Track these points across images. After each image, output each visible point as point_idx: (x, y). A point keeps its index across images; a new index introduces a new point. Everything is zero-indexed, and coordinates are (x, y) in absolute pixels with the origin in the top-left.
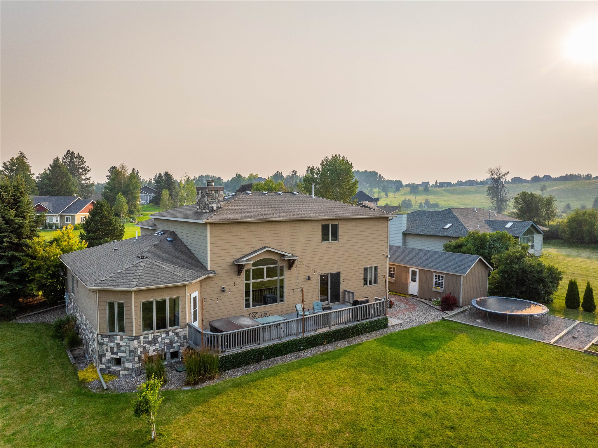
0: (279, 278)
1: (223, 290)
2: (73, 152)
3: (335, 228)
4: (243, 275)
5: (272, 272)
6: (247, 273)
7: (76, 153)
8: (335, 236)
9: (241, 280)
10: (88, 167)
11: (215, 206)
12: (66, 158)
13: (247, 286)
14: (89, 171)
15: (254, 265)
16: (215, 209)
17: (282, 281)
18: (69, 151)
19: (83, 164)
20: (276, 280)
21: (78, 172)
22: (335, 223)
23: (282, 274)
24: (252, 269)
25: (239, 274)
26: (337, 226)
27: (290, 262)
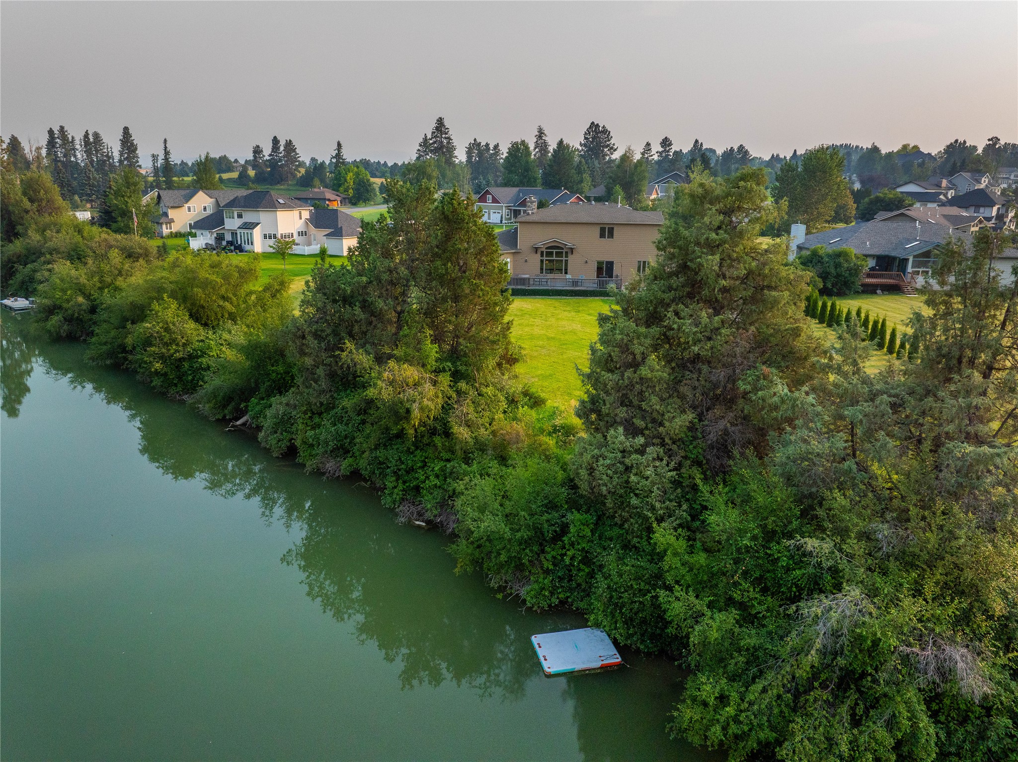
0: (564, 259)
1: (526, 261)
2: (598, 124)
3: (611, 230)
4: (539, 253)
5: (559, 254)
6: (542, 253)
7: (601, 125)
8: (611, 235)
9: (538, 257)
10: (614, 144)
12: (590, 133)
13: (542, 261)
14: (615, 150)
15: (546, 248)
17: (567, 261)
18: (593, 123)
19: (609, 141)
20: (562, 260)
21: (603, 151)
22: (612, 226)
23: (566, 256)
24: (545, 251)
25: (536, 253)
26: (613, 228)
27: (572, 250)
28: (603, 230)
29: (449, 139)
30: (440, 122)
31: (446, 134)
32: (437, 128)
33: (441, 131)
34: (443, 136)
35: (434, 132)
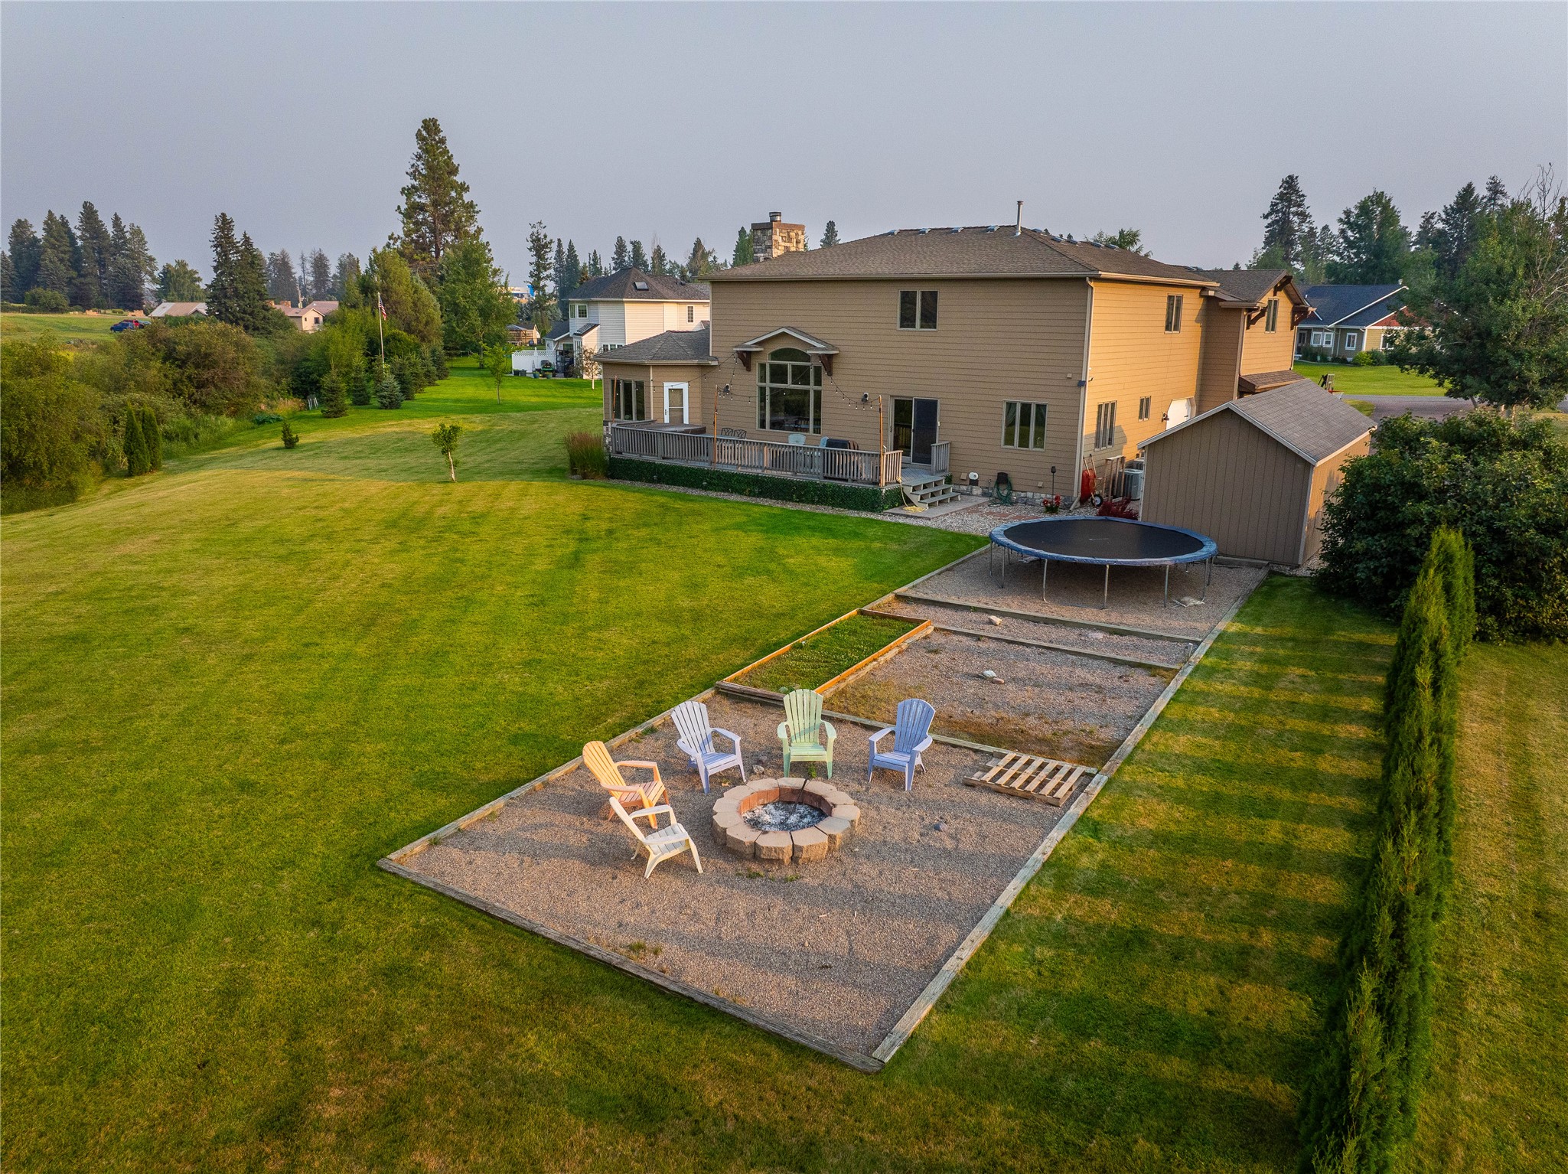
0: (812, 387)
1: (727, 390)
3: (930, 299)
4: (756, 370)
5: (801, 375)
6: (762, 370)
8: (930, 319)
9: (753, 379)
11: (761, 256)
13: (762, 390)
15: (775, 355)
16: (762, 259)
17: (818, 394)
20: (807, 392)
22: (929, 288)
23: (818, 382)
24: (768, 361)
25: (749, 369)
26: (934, 295)
27: (828, 361)
28: (907, 299)
29: (1304, 216)
30: (1290, 183)
31: (1299, 206)
32: (1282, 197)
33: (1290, 201)
34: (1293, 209)
35: (1277, 204)
